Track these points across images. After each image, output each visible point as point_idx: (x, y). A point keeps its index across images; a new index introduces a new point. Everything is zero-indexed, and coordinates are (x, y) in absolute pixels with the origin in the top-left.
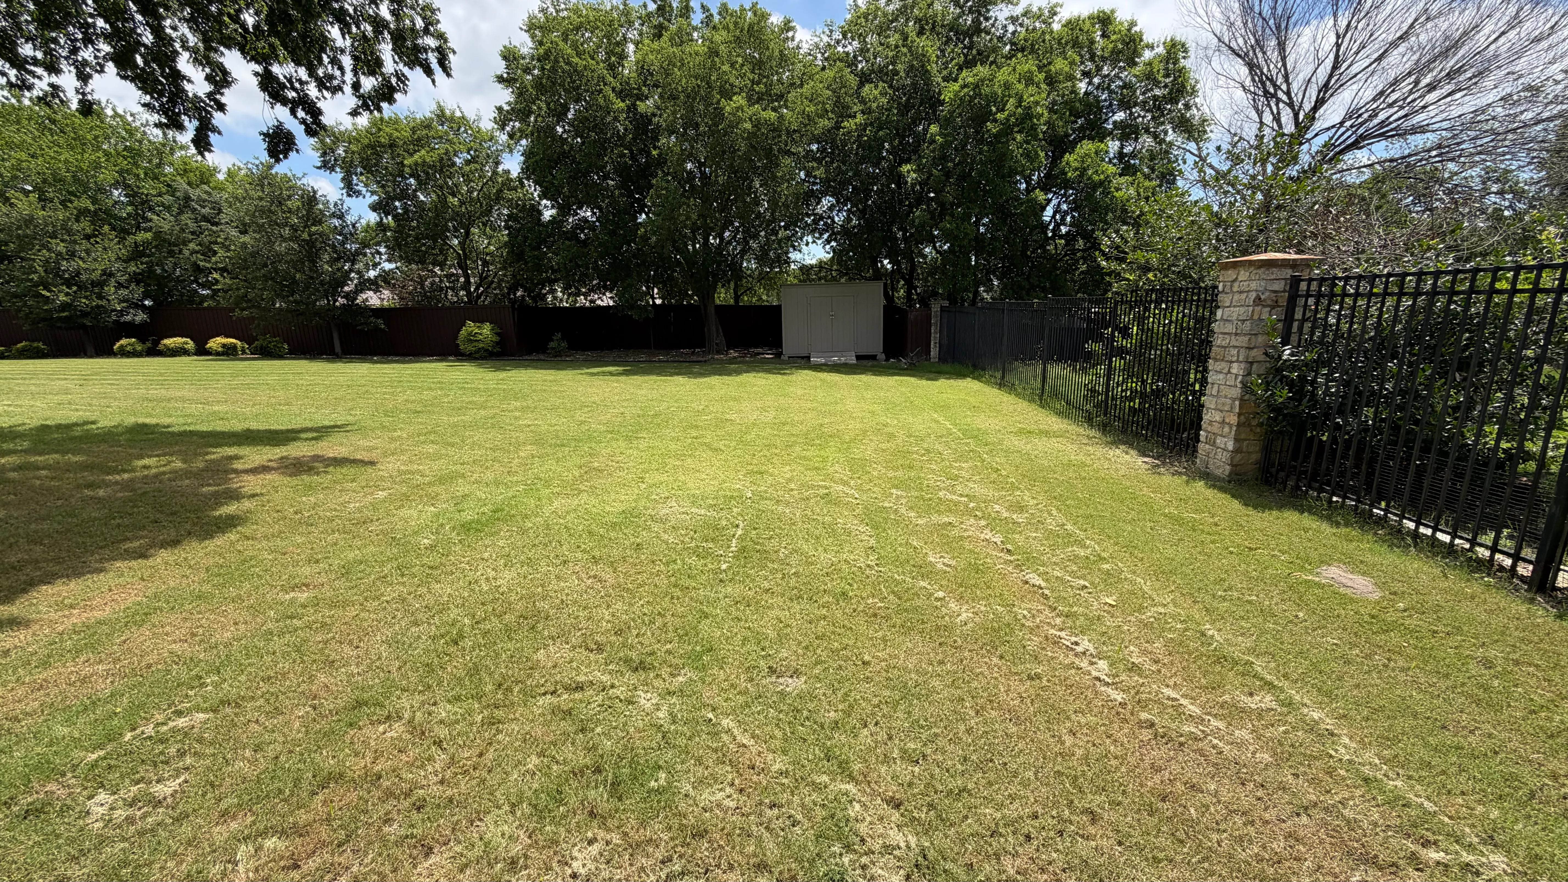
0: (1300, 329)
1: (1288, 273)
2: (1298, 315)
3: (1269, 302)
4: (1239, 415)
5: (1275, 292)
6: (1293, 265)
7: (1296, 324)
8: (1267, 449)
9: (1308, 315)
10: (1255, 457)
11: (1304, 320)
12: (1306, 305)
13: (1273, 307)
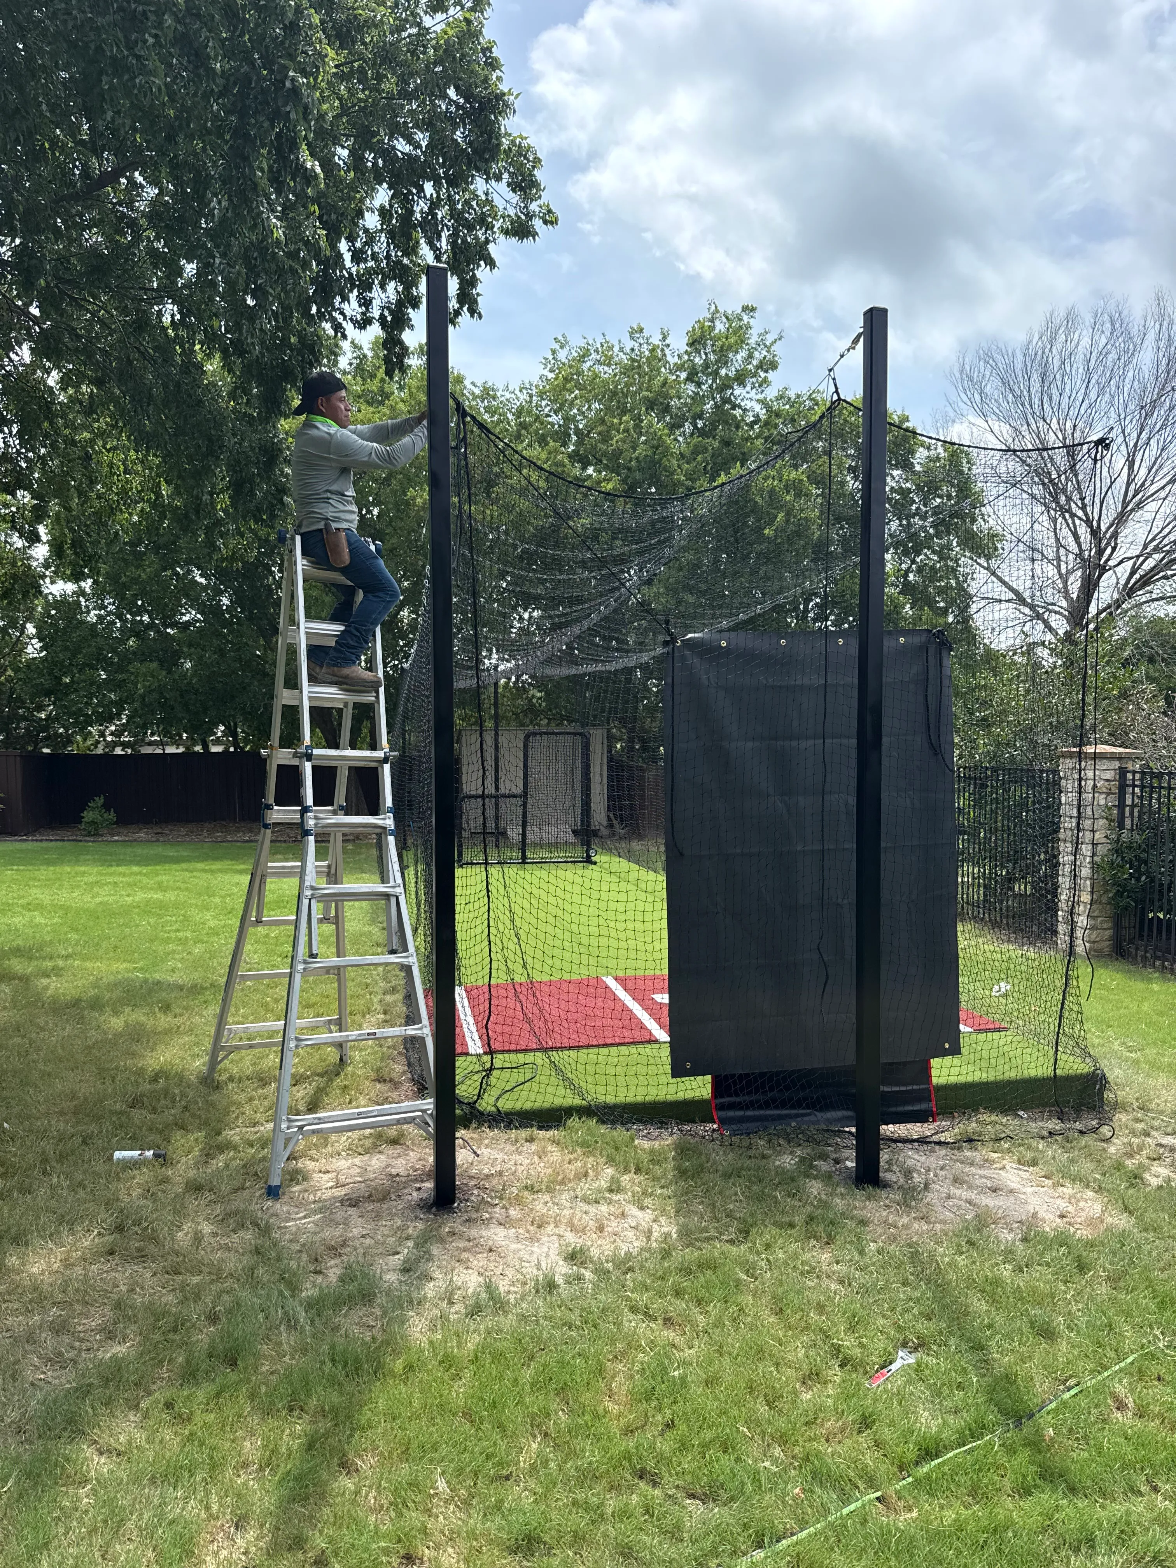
0: (1132, 813)
1: (1116, 764)
2: (1129, 802)
3: (1104, 790)
4: (1092, 893)
5: (1107, 780)
6: (1119, 758)
7: (1127, 809)
8: (1117, 926)
9: (1136, 801)
10: (1108, 933)
11: (1133, 806)
12: (1133, 793)
13: (1108, 794)
